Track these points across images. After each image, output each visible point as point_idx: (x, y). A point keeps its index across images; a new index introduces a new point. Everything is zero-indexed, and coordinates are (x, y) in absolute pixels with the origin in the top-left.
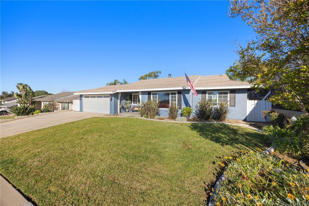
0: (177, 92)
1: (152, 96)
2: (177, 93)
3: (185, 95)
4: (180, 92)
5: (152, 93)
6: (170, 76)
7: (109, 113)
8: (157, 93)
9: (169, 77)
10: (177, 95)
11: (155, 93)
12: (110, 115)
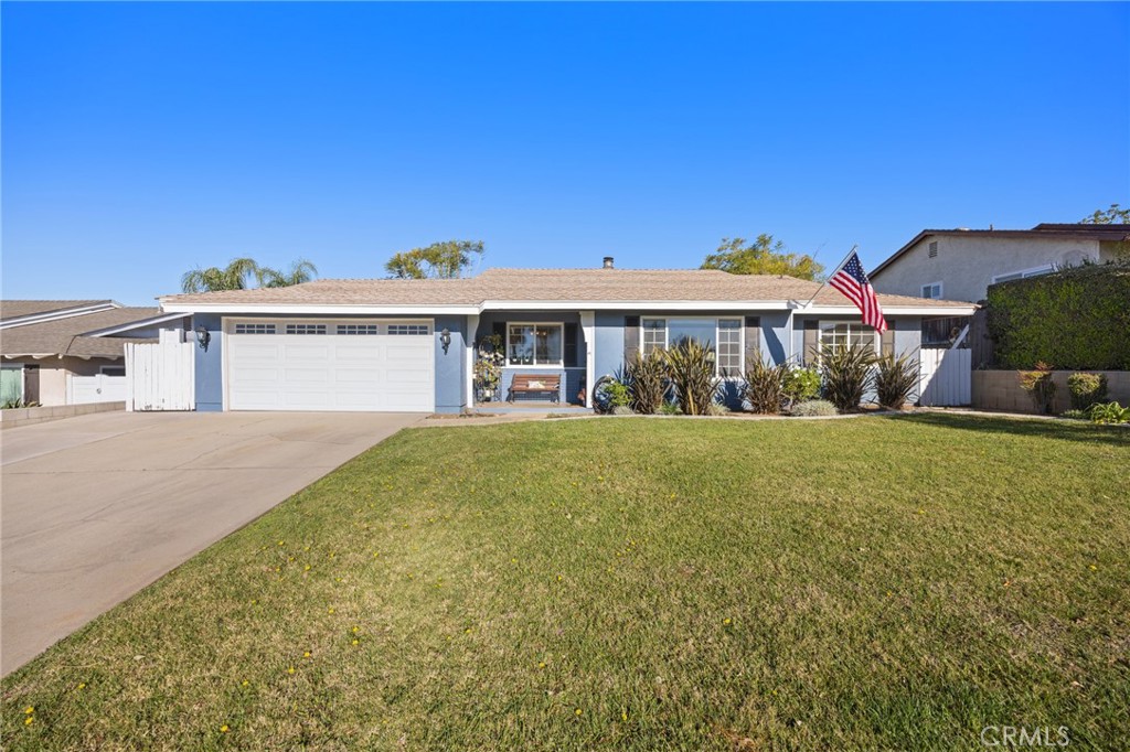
0: (743, 318)
1: (642, 330)
2: (743, 322)
3: (774, 329)
4: (753, 319)
5: (642, 318)
6: (609, 264)
7: (431, 408)
8: (664, 321)
9: (605, 267)
10: (743, 329)
11: (657, 318)
12: (434, 416)
